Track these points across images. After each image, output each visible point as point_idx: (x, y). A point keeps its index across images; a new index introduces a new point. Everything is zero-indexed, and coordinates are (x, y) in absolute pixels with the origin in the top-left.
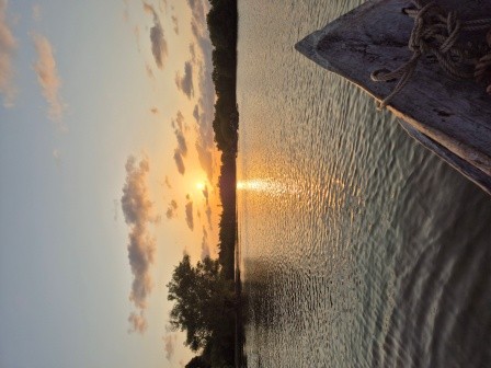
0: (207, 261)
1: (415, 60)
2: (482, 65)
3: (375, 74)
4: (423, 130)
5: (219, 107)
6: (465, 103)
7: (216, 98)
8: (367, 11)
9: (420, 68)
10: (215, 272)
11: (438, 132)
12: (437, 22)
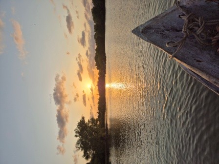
0: (93, 119)
1: (185, 38)
2: (215, 40)
3: (168, 44)
4: (190, 68)
5: (97, 50)
6: (208, 56)
7: (96, 46)
8: (164, 16)
9: (187, 41)
10: (96, 124)
11: (197, 69)
12: (194, 21)
